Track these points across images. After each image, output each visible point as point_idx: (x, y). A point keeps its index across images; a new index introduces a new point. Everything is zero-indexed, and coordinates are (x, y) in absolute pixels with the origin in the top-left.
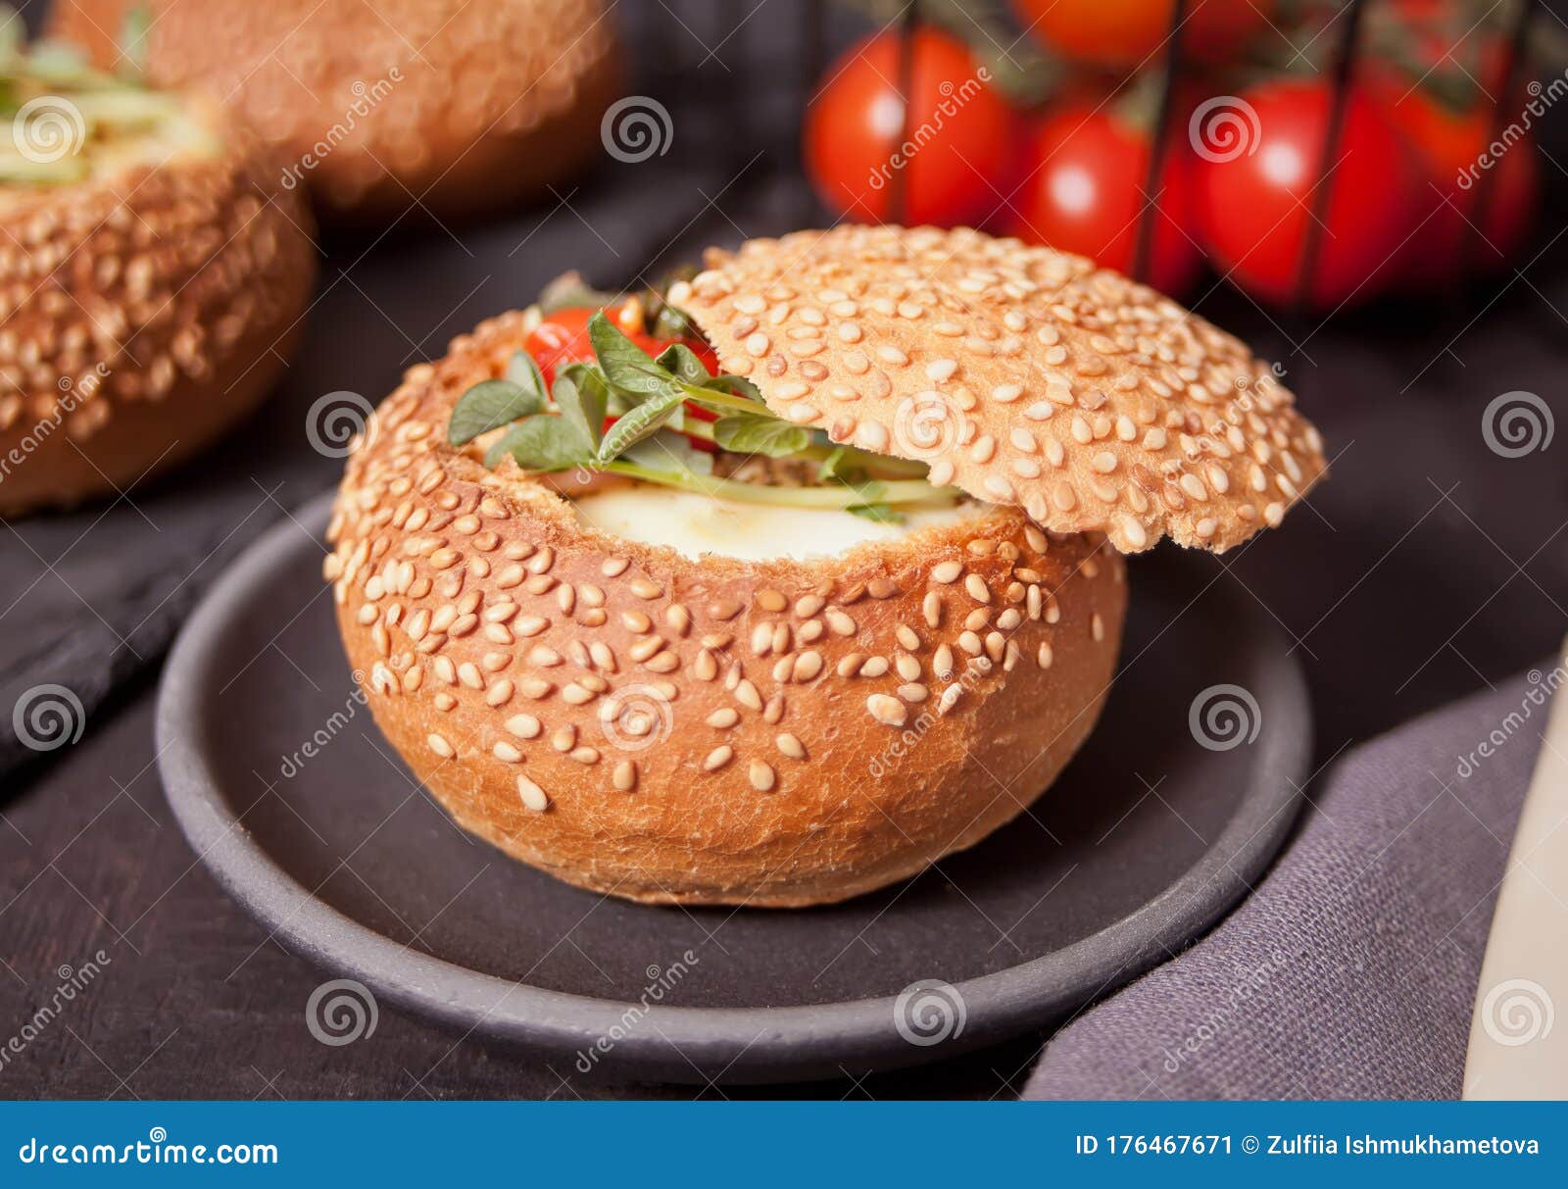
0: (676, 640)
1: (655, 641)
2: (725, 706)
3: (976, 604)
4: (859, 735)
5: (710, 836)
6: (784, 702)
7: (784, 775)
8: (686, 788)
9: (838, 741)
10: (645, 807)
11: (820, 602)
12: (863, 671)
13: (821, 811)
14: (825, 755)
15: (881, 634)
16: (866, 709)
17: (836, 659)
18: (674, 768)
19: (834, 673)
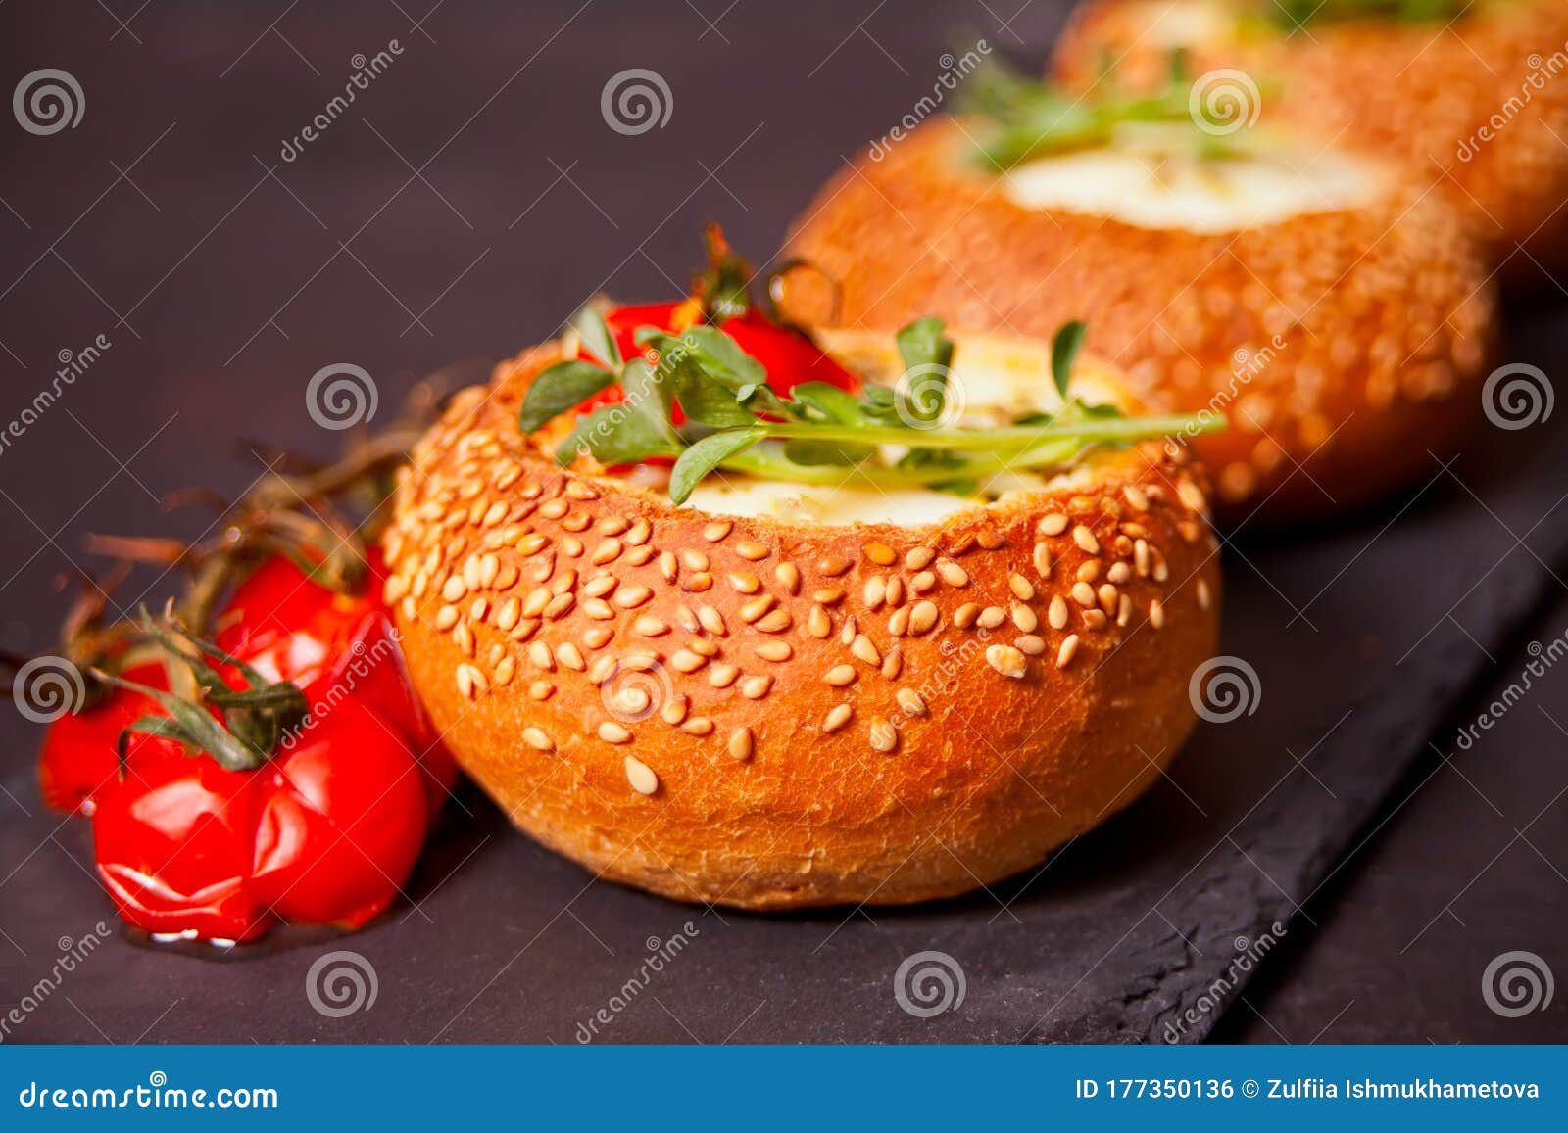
0: (785, 598)
1: (765, 600)
2: (844, 662)
3: (1086, 555)
4: (980, 689)
5: (831, 807)
6: (901, 655)
7: (906, 734)
8: (805, 754)
9: (958, 695)
10: (762, 778)
11: (930, 554)
12: (979, 622)
13: (944, 773)
14: (947, 711)
15: (994, 585)
16: (985, 662)
17: (951, 610)
18: (791, 732)
19: (950, 624)
